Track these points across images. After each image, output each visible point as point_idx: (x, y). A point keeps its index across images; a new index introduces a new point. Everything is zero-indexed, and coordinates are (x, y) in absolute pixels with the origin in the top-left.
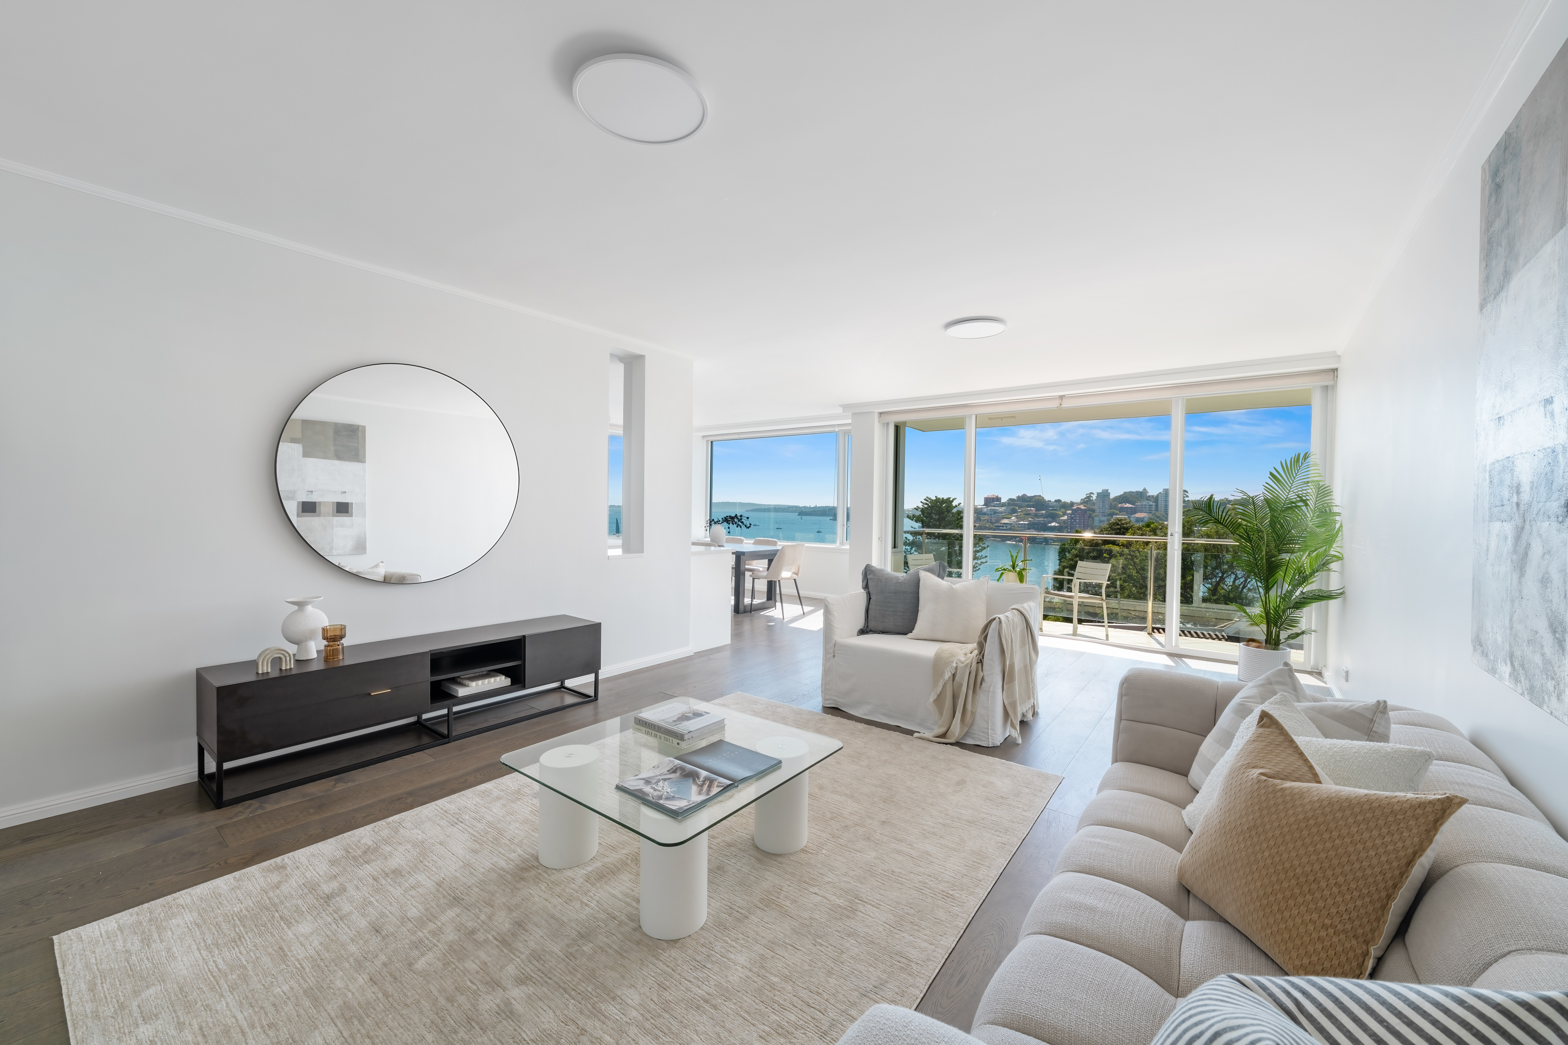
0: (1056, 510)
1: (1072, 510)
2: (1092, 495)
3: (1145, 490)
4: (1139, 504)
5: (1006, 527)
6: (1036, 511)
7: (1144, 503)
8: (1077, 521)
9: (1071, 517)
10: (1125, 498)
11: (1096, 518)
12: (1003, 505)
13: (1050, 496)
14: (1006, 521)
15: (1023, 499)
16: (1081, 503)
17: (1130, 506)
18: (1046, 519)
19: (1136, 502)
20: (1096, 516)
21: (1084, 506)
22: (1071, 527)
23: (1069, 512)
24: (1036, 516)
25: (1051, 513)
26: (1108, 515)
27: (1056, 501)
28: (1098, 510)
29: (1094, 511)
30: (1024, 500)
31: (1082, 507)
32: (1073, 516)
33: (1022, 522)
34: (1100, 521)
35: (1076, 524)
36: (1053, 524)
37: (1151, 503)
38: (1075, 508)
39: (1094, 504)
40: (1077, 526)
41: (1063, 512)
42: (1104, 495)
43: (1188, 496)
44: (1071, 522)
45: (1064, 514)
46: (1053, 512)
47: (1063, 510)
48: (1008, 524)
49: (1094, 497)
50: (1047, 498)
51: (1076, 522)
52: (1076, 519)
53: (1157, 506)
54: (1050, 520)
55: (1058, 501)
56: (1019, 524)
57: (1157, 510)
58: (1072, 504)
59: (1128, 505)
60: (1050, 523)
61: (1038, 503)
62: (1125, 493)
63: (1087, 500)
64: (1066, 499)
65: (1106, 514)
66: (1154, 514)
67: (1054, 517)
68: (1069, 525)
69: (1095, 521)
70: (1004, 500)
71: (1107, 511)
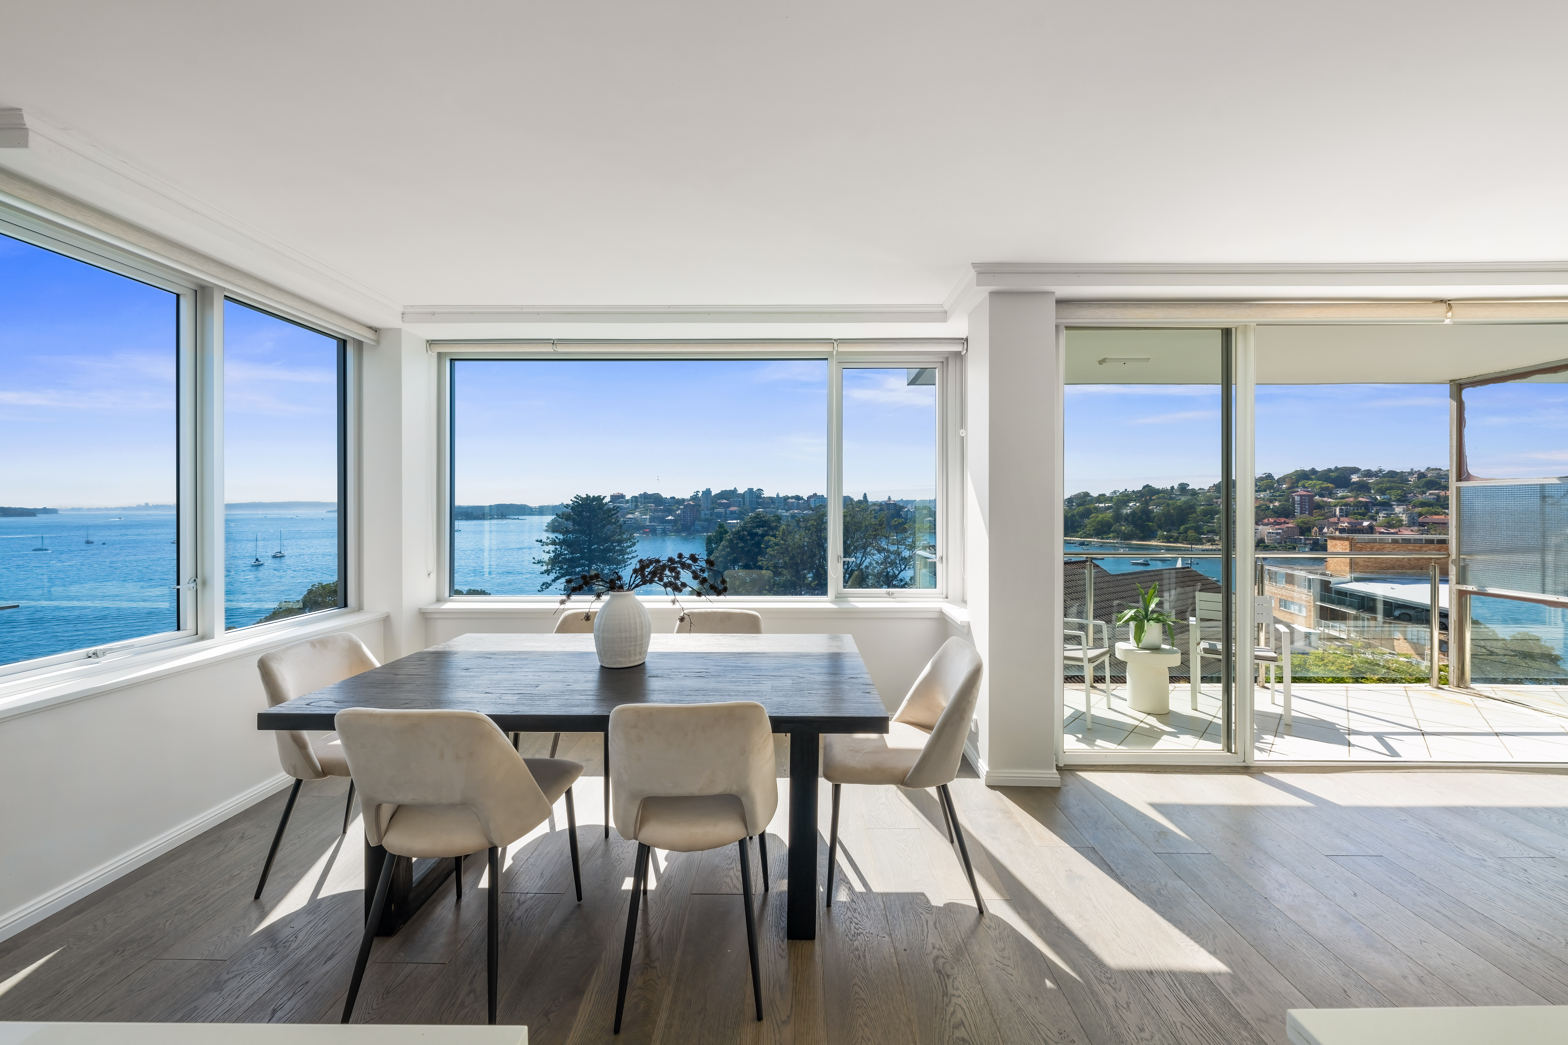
0: (671, 506)
1: (684, 505)
2: (698, 493)
3: (735, 489)
4: (732, 500)
5: (631, 521)
6: (655, 506)
7: (735, 499)
8: (689, 514)
9: (683, 511)
10: (724, 494)
11: (702, 512)
12: (627, 501)
13: (666, 494)
14: (630, 516)
15: (645, 496)
16: (690, 500)
17: (726, 501)
18: (664, 514)
19: (730, 498)
20: (702, 510)
21: (693, 502)
22: (684, 520)
23: (681, 507)
24: (656, 511)
25: (668, 508)
26: (711, 510)
27: (671, 498)
28: (703, 505)
29: (700, 506)
30: (646, 498)
31: (691, 503)
32: (685, 510)
33: (644, 517)
34: (705, 514)
35: (687, 517)
36: (670, 518)
37: (740, 499)
38: (686, 503)
39: (700, 500)
40: (689, 518)
41: (677, 507)
42: (708, 492)
43: (763, 494)
44: (683, 515)
45: (678, 509)
46: (669, 507)
47: (677, 506)
48: (632, 518)
49: (700, 494)
50: (664, 496)
51: (687, 515)
52: (687, 513)
53: (744, 501)
54: (667, 514)
55: (673, 498)
56: (642, 518)
57: (744, 505)
58: (683, 500)
59: (725, 501)
60: (668, 517)
61: (656, 499)
62: (722, 491)
63: (695, 498)
64: (678, 496)
65: (709, 508)
66: (742, 508)
67: (670, 512)
68: (682, 518)
69: (702, 515)
70: (628, 497)
71: (709, 506)
